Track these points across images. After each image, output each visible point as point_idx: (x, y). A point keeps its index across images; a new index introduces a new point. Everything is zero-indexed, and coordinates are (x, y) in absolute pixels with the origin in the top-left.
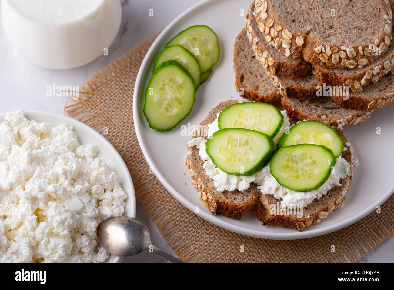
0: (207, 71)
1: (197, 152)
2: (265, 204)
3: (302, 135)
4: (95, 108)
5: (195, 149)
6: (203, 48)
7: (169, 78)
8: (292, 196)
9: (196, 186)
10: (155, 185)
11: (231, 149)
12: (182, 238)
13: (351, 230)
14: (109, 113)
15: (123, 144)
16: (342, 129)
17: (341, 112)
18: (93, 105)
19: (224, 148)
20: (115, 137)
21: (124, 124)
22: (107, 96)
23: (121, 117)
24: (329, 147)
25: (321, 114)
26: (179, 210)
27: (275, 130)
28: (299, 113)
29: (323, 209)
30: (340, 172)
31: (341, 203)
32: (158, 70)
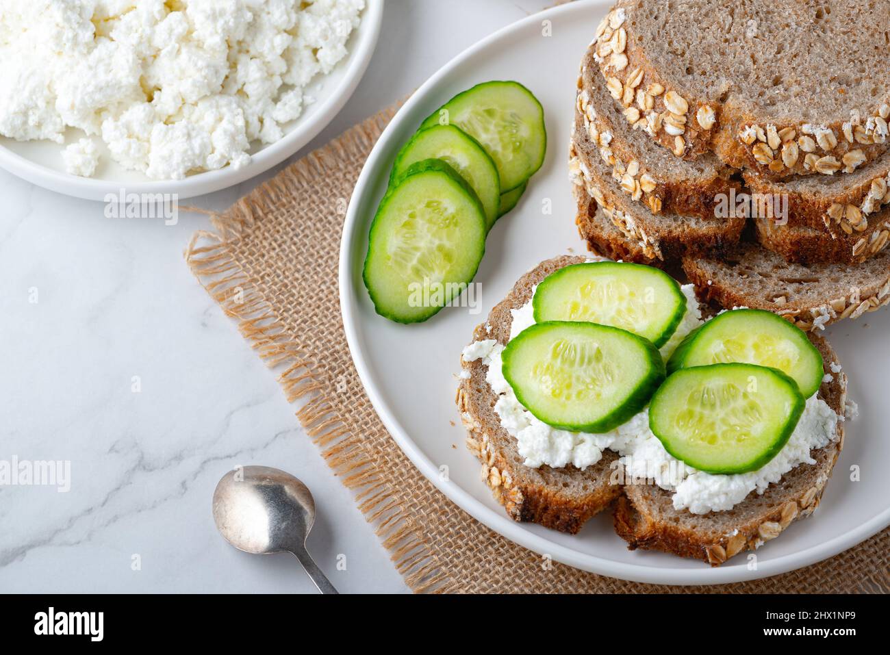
0: (516, 188)
1: (482, 374)
2: (635, 499)
3: (728, 341)
4: (257, 260)
5: (479, 366)
6: (507, 134)
7: (426, 200)
8: (699, 483)
9: (478, 454)
10: (382, 445)
11: (562, 370)
12: (438, 571)
13: (835, 569)
14: (287, 273)
15: (314, 348)
16: (823, 328)
17: (821, 290)
18: (252, 254)
19: (545, 366)
20: (296, 330)
21: (318, 302)
22: (287, 234)
23: (314, 286)
24: (788, 373)
25: (775, 293)
26: (436, 506)
27: (665, 329)
28: (724, 291)
29: (770, 517)
30: (813, 430)
31: (813, 505)
32: (401, 182)
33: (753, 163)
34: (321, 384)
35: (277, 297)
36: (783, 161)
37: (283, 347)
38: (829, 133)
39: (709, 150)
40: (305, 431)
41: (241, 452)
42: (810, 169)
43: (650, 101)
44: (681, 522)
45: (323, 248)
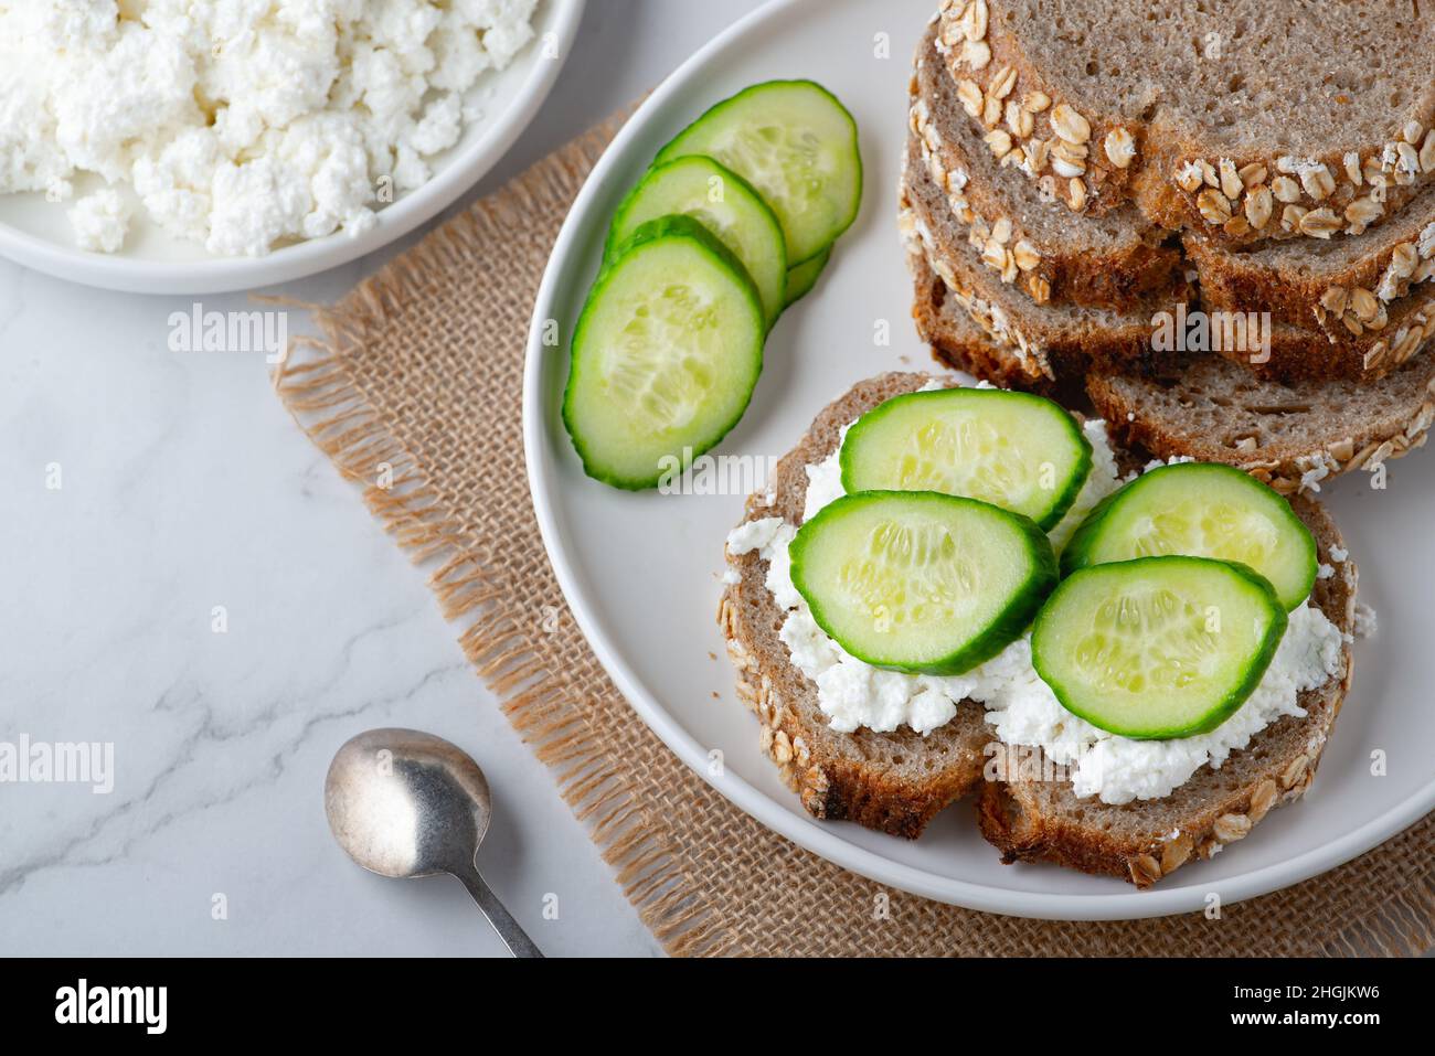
0: (812, 257)
1: (760, 575)
3: (1161, 517)
4: (391, 383)
5: (754, 562)
6: (798, 168)
7: (665, 286)
8: (1115, 755)
9: (756, 707)
10: (599, 690)
11: (888, 571)
12: (694, 898)
13: (1340, 884)
14: (441, 405)
15: (486, 530)
16: (1317, 488)
17: (1313, 425)
18: (383, 373)
19: (860, 567)
20: (456, 500)
21: (492, 453)
22: (439, 337)
23: (485, 425)
24: (1260, 570)
25: (1238, 433)
26: (688, 790)
27: (1057, 500)
28: (1154, 430)
29: (1233, 807)
30: (1302, 660)
31: (1302, 782)
32: (623, 256)
33: (1199, 223)
34: (498, 589)
35: (425, 445)
36: (1246, 218)
37: (435, 529)
38: (1322, 172)
39: (1126, 200)
40: (474, 669)
41: (369, 705)
42: (1293, 229)
43: (1028, 121)
44: (1086, 818)
45: (500, 361)
